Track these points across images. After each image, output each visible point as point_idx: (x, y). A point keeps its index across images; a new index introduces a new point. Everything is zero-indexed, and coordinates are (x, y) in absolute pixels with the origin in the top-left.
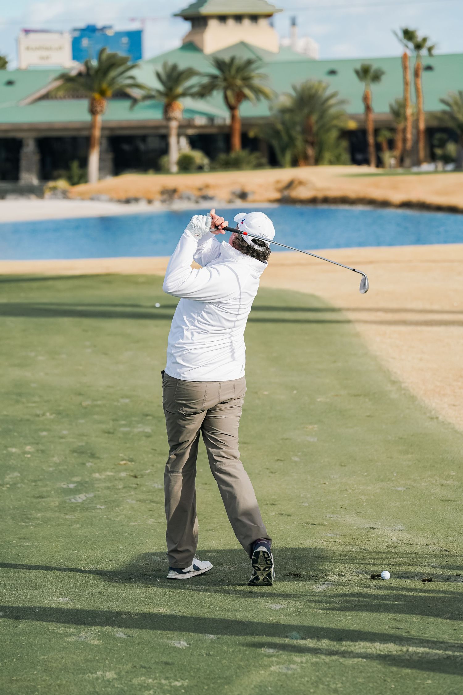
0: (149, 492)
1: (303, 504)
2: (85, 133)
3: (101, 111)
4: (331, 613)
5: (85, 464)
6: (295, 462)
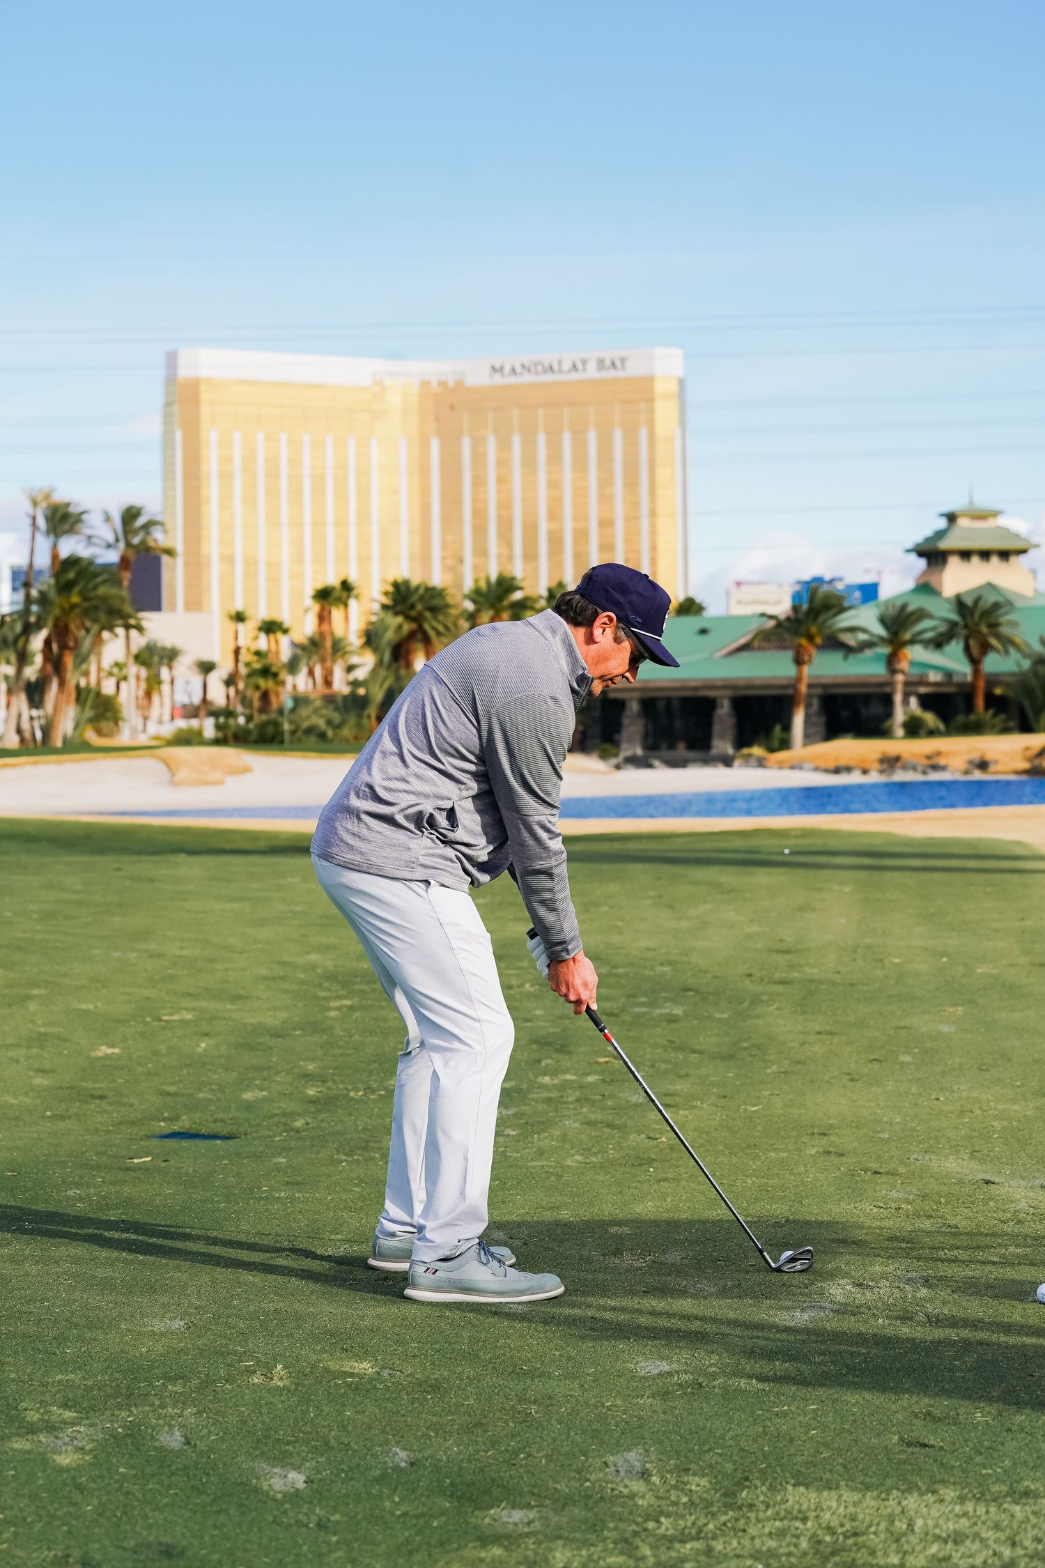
0: (614, 1109)
1: (880, 1135)
2: (790, 692)
3: (810, 660)
4: (775, 1391)
5: (539, 1061)
6: (902, 1064)
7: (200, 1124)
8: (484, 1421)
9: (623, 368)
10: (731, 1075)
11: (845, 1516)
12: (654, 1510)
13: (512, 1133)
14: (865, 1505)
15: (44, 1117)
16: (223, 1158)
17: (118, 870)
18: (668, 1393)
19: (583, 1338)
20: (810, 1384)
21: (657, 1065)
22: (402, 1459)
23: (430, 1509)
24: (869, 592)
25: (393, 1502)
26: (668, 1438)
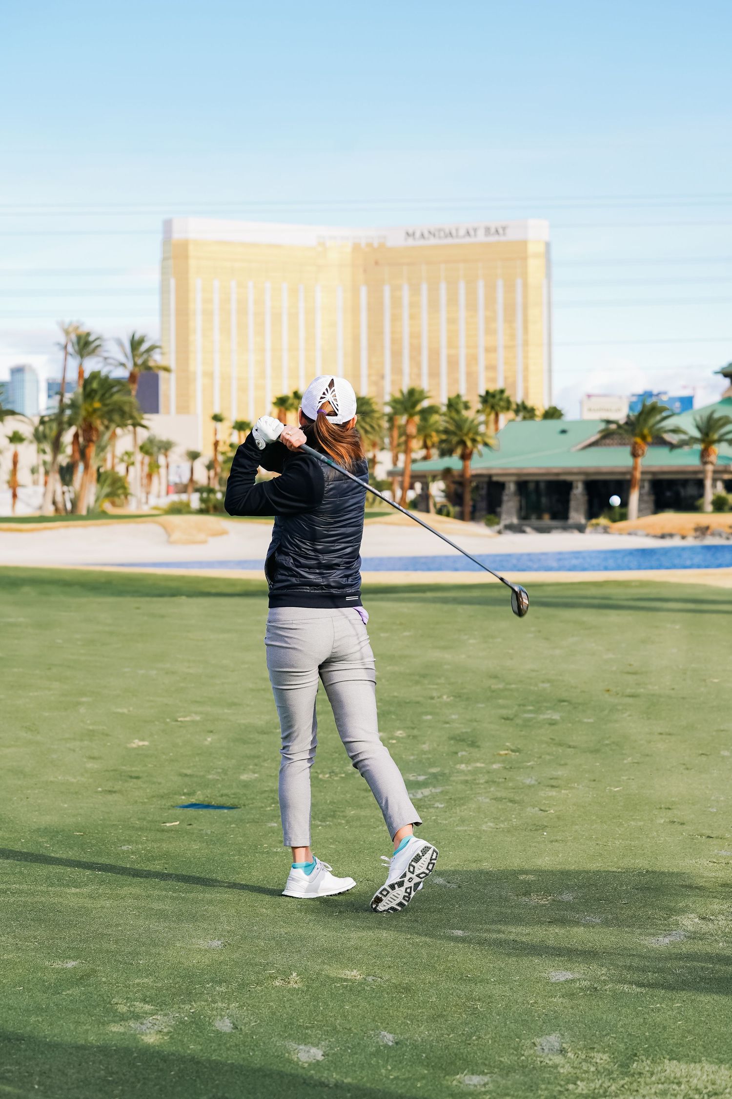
0: (514, 789)
1: (710, 809)
2: (628, 477)
3: (643, 454)
4: (650, 993)
5: (456, 753)
6: (723, 757)
7: (211, 798)
8: (444, 1013)
9: (504, 234)
10: (598, 764)
11: (708, 1081)
12: (572, 1076)
13: (440, 806)
14: (721, 1074)
15: (97, 792)
16: (231, 823)
17: (138, 608)
18: (573, 994)
19: (509, 955)
20: (674, 988)
21: (543, 757)
22: (389, 1040)
23: (414, 1075)
24: (687, 402)
25: (387, 1070)
26: (576, 1026)
